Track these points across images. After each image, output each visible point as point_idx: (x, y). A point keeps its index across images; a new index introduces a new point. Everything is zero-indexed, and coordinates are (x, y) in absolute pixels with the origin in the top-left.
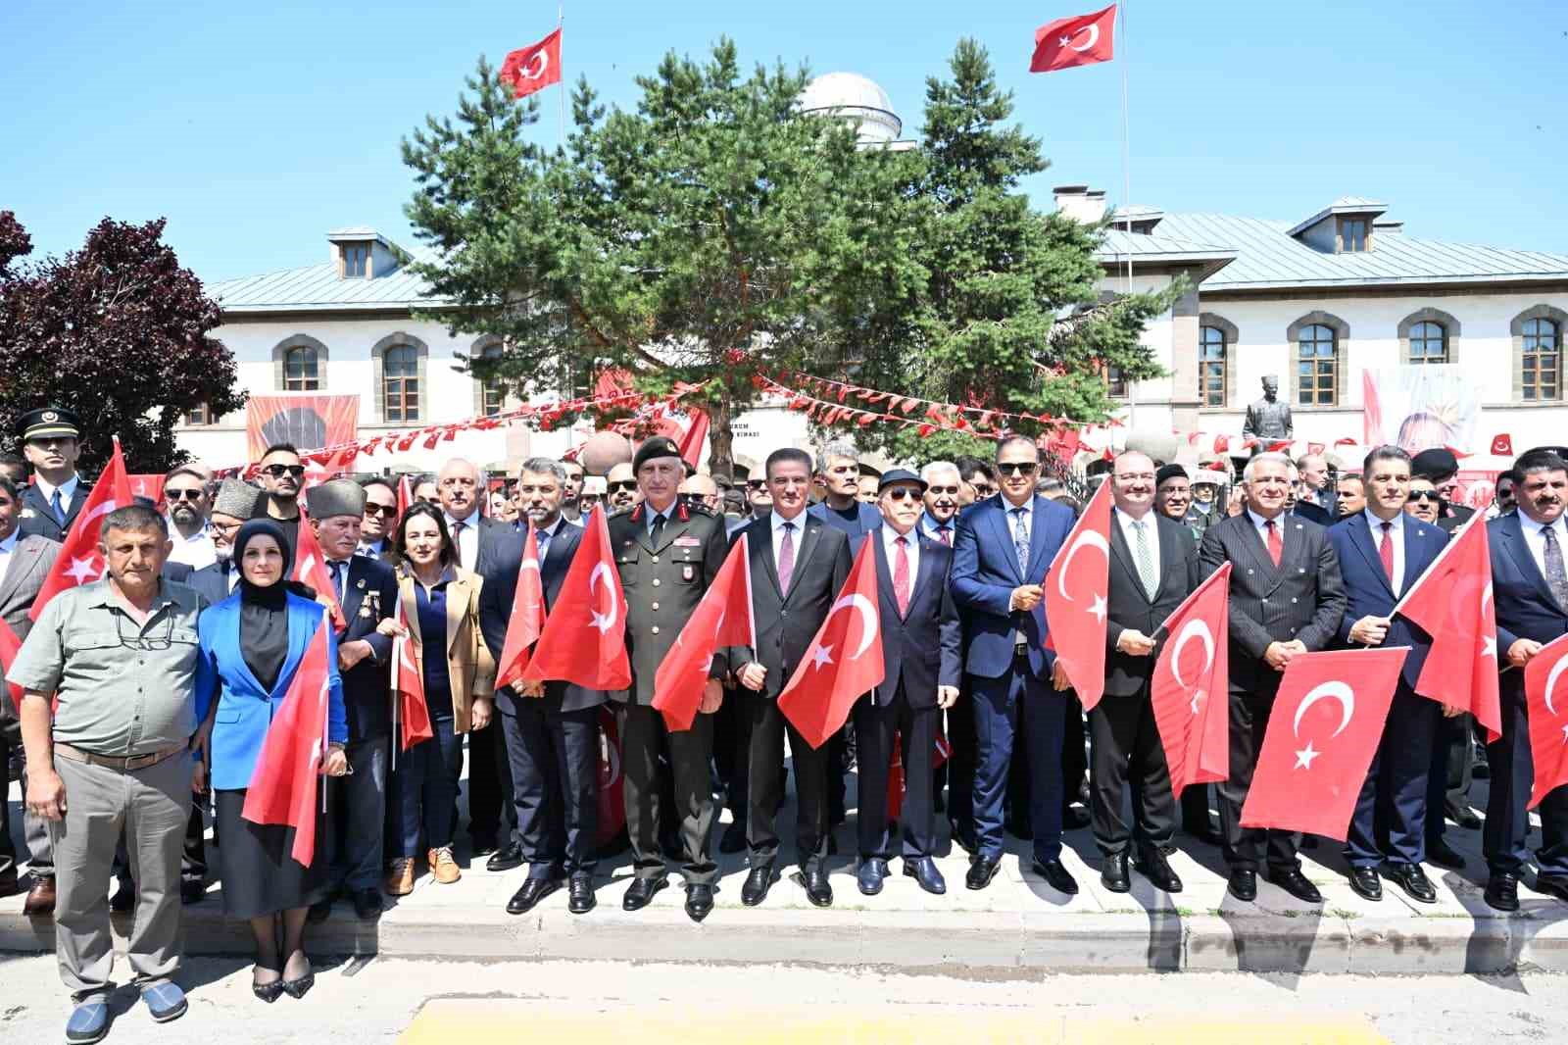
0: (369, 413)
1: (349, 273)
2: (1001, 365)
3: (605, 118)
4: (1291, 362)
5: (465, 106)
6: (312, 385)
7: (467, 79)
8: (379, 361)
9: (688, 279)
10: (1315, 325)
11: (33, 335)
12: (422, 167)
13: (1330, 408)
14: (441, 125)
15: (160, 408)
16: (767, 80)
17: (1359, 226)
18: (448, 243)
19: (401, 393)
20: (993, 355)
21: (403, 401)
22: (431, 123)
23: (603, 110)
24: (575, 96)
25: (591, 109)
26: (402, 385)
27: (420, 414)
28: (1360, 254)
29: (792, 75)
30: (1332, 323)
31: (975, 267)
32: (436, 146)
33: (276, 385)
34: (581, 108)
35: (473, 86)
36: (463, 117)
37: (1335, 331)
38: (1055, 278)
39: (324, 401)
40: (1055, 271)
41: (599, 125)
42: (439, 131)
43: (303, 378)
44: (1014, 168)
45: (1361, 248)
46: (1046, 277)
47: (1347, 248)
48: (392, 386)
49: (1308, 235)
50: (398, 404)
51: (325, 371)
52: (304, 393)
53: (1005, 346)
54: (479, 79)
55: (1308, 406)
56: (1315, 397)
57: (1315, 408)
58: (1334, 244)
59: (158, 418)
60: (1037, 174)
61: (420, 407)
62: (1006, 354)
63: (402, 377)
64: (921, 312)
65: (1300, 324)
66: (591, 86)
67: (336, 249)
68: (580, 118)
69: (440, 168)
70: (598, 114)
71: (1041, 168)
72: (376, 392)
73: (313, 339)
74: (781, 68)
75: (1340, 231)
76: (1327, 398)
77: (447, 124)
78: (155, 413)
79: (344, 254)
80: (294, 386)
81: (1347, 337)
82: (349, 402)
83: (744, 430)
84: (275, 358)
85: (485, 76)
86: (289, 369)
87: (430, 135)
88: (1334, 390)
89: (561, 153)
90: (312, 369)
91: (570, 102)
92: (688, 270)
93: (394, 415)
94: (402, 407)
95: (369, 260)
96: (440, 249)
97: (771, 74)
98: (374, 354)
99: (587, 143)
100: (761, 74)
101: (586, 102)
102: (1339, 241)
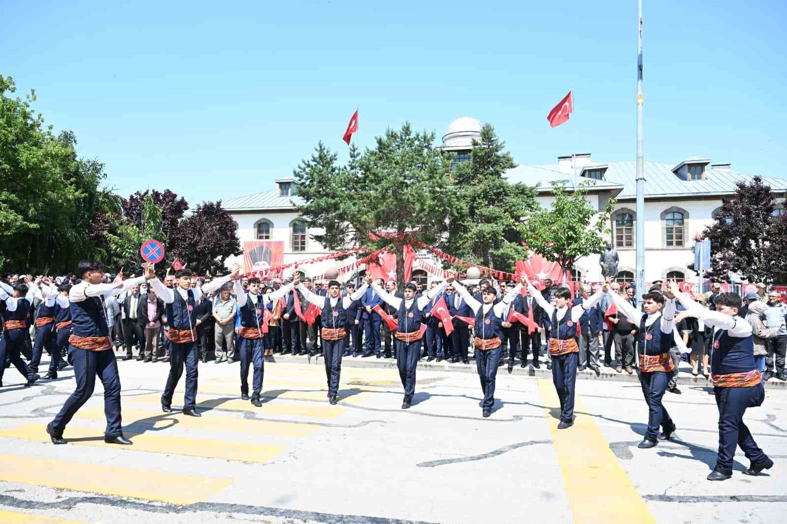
0: (288, 247)
1: (282, 194)
2: (487, 240)
3: (360, 156)
4: (662, 228)
5: (313, 157)
6: (267, 237)
7: (315, 148)
8: (292, 229)
9: (383, 211)
10: (674, 212)
11: (190, 238)
12: (299, 176)
13: (681, 248)
14: (306, 162)
15: (221, 256)
16: (420, 137)
17: (699, 168)
18: (308, 200)
19: (299, 240)
20: (484, 236)
21: (300, 243)
22: (304, 162)
23: (359, 154)
24: (351, 149)
25: (356, 153)
26: (300, 237)
27: (306, 248)
28: (699, 181)
29: (429, 136)
30: (681, 211)
31: (483, 205)
32: (304, 170)
33: (255, 238)
34: (352, 153)
35: (316, 150)
36: (313, 161)
37: (684, 214)
38: (513, 208)
39: (270, 243)
40: (514, 205)
41: (358, 158)
42: (305, 164)
43: (264, 235)
44: (503, 168)
45: (699, 178)
46: (510, 207)
47: (693, 178)
48: (296, 237)
49: (680, 172)
50: (298, 244)
51: (272, 233)
52: (264, 240)
53: (489, 234)
54: (319, 149)
55: (670, 247)
56: (674, 243)
57: (674, 248)
58: (687, 177)
59: (220, 259)
60: (513, 169)
61: (306, 246)
62: (488, 236)
63: (300, 234)
64: (465, 220)
65: (666, 212)
66: (356, 146)
67: (278, 185)
68: (352, 156)
69: (305, 176)
70: (358, 154)
71: (515, 167)
72: (290, 240)
73: (268, 220)
74: (425, 133)
75: (689, 171)
76: (680, 243)
77: (308, 162)
78: (219, 258)
79: (281, 187)
80: (261, 238)
81: (688, 217)
82: (280, 244)
83: (425, 257)
84: (254, 227)
85: (321, 147)
86: (259, 231)
87: (303, 166)
88: (683, 240)
89: (345, 168)
90: (268, 232)
91: (349, 151)
92: (382, 208)
93: (296, 249)
94: (300, 246)
95: (290, 189)
96: (305, 201)
97: (422, 135)
98: (290, 226)
99: (353, 164)
100: (418, 135)
101: (354, 151)
102: (689, 176)
